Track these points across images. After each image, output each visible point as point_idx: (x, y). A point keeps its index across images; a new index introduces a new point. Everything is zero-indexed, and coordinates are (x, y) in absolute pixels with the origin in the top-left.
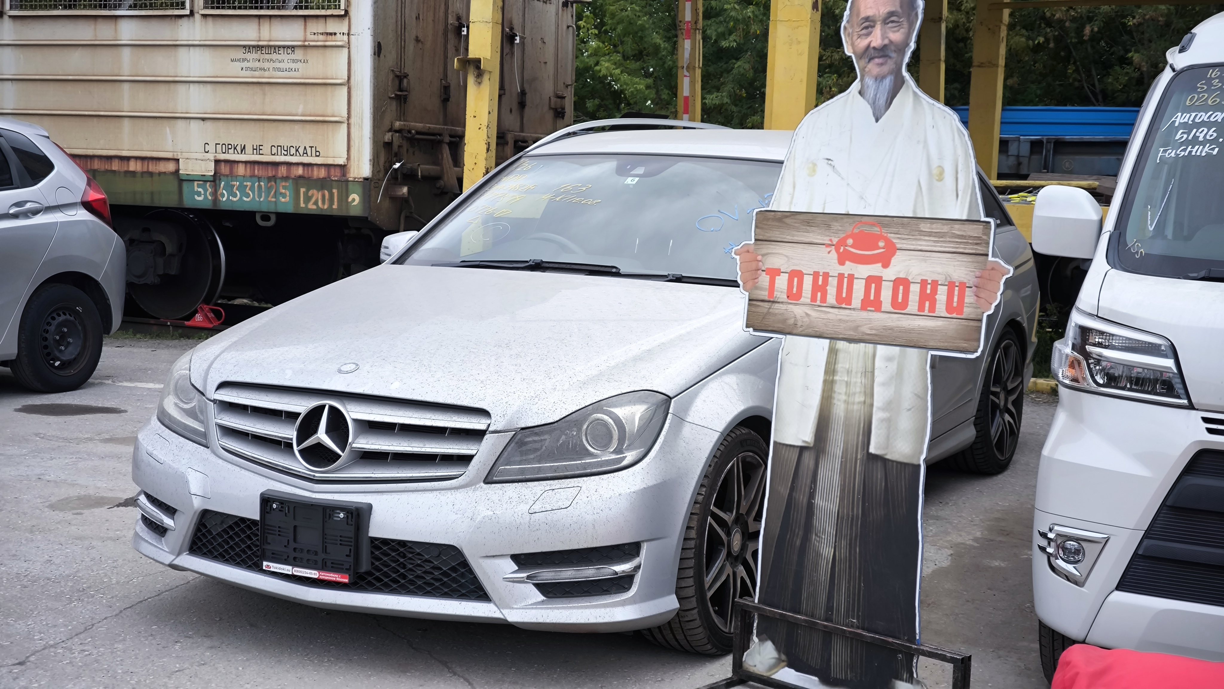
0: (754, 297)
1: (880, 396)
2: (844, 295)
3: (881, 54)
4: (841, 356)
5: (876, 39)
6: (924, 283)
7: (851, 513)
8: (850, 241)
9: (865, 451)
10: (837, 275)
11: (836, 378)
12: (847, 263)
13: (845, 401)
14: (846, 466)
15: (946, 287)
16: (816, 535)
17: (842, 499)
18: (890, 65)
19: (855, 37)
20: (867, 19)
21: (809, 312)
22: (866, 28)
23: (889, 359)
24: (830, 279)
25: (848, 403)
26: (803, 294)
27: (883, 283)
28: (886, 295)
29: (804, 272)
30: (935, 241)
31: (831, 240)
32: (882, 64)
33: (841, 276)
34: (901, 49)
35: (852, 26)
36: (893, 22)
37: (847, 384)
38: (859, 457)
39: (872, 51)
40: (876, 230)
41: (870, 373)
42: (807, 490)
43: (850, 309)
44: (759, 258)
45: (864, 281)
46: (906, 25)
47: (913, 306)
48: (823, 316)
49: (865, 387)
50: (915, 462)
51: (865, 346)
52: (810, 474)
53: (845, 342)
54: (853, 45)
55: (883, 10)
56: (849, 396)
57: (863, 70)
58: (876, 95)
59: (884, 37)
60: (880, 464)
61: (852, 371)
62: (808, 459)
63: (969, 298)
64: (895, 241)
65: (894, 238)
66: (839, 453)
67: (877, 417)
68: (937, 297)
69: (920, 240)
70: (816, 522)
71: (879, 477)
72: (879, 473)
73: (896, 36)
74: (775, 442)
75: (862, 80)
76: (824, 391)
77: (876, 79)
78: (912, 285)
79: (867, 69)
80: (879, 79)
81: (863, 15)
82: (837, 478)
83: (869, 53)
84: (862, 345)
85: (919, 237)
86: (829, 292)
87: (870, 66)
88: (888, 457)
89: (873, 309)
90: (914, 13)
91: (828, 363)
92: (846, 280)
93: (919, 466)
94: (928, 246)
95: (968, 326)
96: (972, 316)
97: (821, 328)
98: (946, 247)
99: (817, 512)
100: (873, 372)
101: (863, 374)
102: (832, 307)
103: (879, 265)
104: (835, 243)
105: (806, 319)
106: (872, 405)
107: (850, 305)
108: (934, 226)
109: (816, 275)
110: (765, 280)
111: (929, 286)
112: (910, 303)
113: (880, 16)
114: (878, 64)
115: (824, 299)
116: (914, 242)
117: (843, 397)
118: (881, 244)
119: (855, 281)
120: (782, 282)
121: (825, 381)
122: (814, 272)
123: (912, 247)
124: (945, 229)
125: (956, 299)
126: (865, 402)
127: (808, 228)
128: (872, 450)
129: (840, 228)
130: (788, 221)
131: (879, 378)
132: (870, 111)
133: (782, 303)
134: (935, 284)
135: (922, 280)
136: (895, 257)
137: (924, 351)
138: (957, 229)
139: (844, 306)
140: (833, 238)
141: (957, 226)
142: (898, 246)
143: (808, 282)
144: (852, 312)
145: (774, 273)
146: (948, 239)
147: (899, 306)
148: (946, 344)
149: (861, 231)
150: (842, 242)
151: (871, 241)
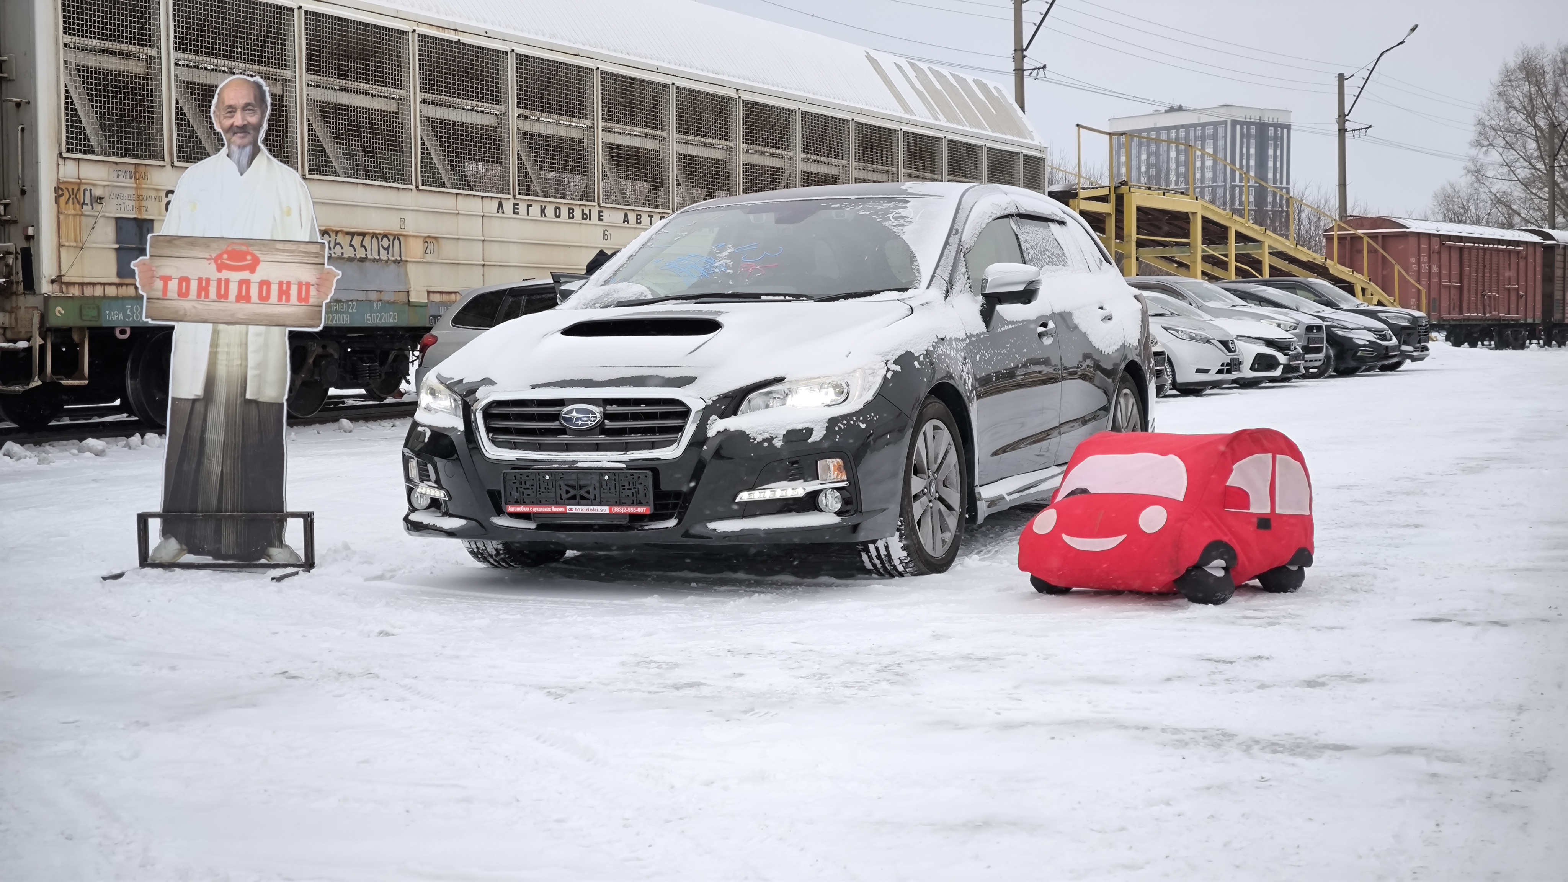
0: (152, 296)
1: (252, 360)
2: (223, 292)
4: (222, 335)
5: (238, 120)
6: (281, 283)
7: (233, 441)
8: (225, 256)
9: (243, 397)
10: (216, 279)
11: (219, 349)
12: (224, 271)
13: (226, 365)
14: (229, 409)
15: (297, 286)
16: (208, 459)
17: (226, 431)
18: (249, 139)
19: (222, 118)
20: (230, 106)
21: (196, 305)
22: (230, 112)
23: (258, 335)
24: (211, 282)
25: (228, 366)
26: (190, 293)
27: (251, 284)
29: (191, 277)
30: (289, 256)
31: (210, 255)
32: (243, 137)
33: (219, 281)
34: (257, 128)
35: (219, 110)
36: (249, 110)
37: (228, 353)
38: (238, 402)
39: (235, 128)
40: (244, 248)
41: (244, 345)
42: (200, 428)
43: (228, 302)
44: (154, 269)
45: (237, 283)
46: (259, 112)
47: (274, 297)
48: (207, 308)
49: (241, 354)
50: (280, 402)
51: (240, 327)
52: (202, 417)
53: (225, 325)
54: (220, 123)
55: (242, 102)
56: (229, 361)
57: (229, 141)
58: (240, 158)
59: (243, 119)
60: (254, 406)
61: (230, 345)
62: (199, 407)
63: (313, 292)
64: (259, 255)
65: (258, 254)
66: (223, 400)
67: (250, 374)
68: (290, 292)
69: (278, 255)
70: (207, 450)
71: (254, 414)
72: (254, 411)
73: (253, 119)
74: (173, 399)
75: (229, 147)
76: (210, 359)
77: (239, 147)
78: (272, 285)
79: (232, 140)
80: (242, 147)
81: (227, 103)
82: (222, 419)
83: (232, 130)
84: (238, 326)
85: (276, 253)
86: (210, 291)
87: (234, 138)
88: (260, 400)
89: (245, 301)
90: (264, 106)
91: (212, 340)
92: (223, 283)
93: (282, 405)
94: (285, 259)
95: (313, 310)
96: (316, 304)
98: (293, 259)
99: (207, 443)
100: (246, 344)
101: (239, 346)
102: (214, 301)
105: (194, 310)
106: (247, 366)
107: (228, 299)
108: (286, 245)
109: (200, 280)
110: (159, 284)
111: (284, 285)
112: (271, 297)
113: (240, 105)
114: (240, 137)
115: (207, 296)
116: (272, 256)
117: (225, 363)
118: (249, 258)
119: (231, 283)
120: (173, 285)
121: (210, 353)
122: (198, 278)
123: (272, 260)
124: (294, 247)
125: (304, 293)
126: (241, 365)
127: (192, 247)
128: (248, 396)
129: (217, 247)
130: (175, 242)
131: (251, 348)
132: (236, 168)
133: (174, 300)
134: (289, 284)
135: (279, 281)
137: (283, 328)
138: (302, 248)
139: (222, 300)
140: (212, 255)
142: (261, 259)
143: (194, 285)
144: (229, 304)
145: (166, 279)
146: (297, 254)
147: (264, 298)
148: (298, 323)
149: (234, 250)
150: (219, 257)
151: (241, 256)
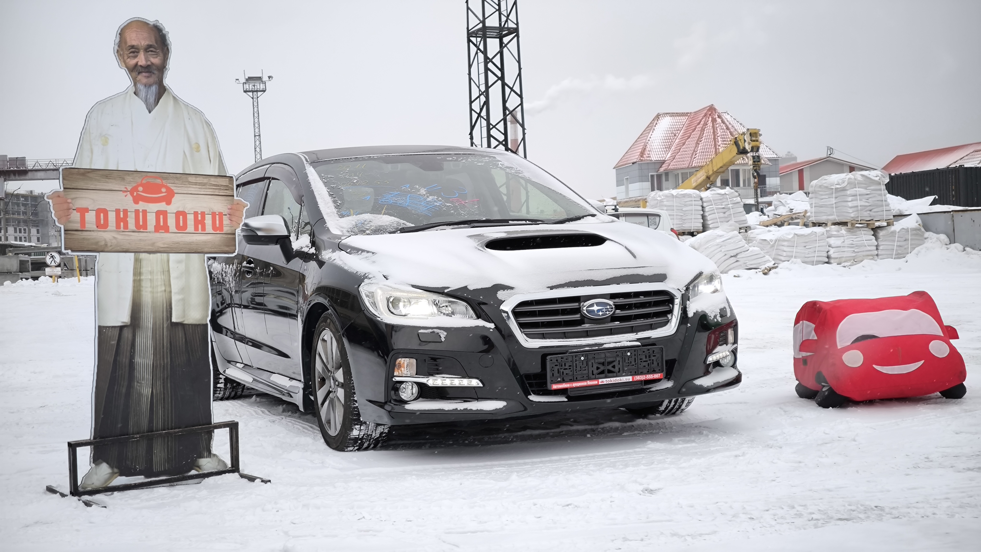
0: (68, 228)
2: (141, 223)
3: (147, 70)
4: (144, 263)
5: (141, 60)
6: (196, 214)
7: (162, 363)
8: (141, 189)
9: (169, 321)
10: (134, 211)
11: (142, 277)
12: (141, 202)
13: (151, 292)
14: (156, 334)
15: (211, 216)
18: (153, 78)
19: (126, 58)
21: (116, 236)
23: (179, 262)
24: (129, 213)
25: (153, 293)
26: (109, 224)
27: (168, 214)
28: (171, 222)
29: (108, 209)
30: (199, 188)
31: (126, 188)
33: (137, 212)
34: (161, 69)
37: (151, 280)
38: (165, 326)
40: (158, 181)
41: (167, 272)
42: (128, 355)
43: (147, 232)
44: (69, 201)
45: (155, 214)
46: (161, 54)
47: (191, 227)
48: (127, 238)
49: (164, 281)
50: (204, 323)
51: (161, 255)
52: (130, 343)
53: (146, 254)
56: (153, 288)
57: (135, 79)
61: (153, 272)
62: (127, 334)
64: (172, 188)
65: (172, 186)
66: (150, 325)
67: (175, 298)
68: (205, 221)
69: (190, 187)
70: (137, 374)
71: (180, 336)
73: (156, 60)
74: (99, 326)
75: (135, 85)
76: (134, 287)
78: (188, 215)
79: (138, 79)
81: (129, 44)
82: (150, 342)
83: (136, 69)
84: (159, 254)
85: (189, 186)
86: (129, 222)
87: (140, 77)
88: (185, 322)
89: (163, 231)
90: (166, 48)
91: (135, 269)
92: (141, 214)
93: (207, 324)
94: (196, 191)
95: (227, 238)
96: (229, 232)
97: (127, 246)
98: (207, 192)
99: (137, 367)
100: (169, 271)
101: (162, 273)
102: (134, 232)
103: (164, 203)
104: (129, 190)
105: (114, 241)
106: (171, 292)
107: (147, 229)
109: (118, 211)
111: (199, 216)
112: (188, 226)
113: (142, 46)
114: (145, 77)
115: (126, 227)
116: (186, 189)
117: (149, 289)
118: (164, 190)
119: (148, 214)
120: (90, 217)
121: (134, 281)
122: (116, 209)
123: (185, 192)
125: (217, 222)
126: (165, 291)
127: (107, 180)
128: (174, 320)
129: (132, 180)
131: (173, 274)
132: (144, 106)
133: (93, 231)
134: (203, 214)
135: (194, 212)
136: (174, 198)
139: (142, 230)
140: (127, 187)
141: (212, 179)
142: (175, 191)
143: (112, 216)
144: (149, 234)
145: (83, 211)
146: (208, 187)
147: (181, 228)
148: (215, 250)
149: (148, 182)
150: (135, 189)
151: (156, 188)
